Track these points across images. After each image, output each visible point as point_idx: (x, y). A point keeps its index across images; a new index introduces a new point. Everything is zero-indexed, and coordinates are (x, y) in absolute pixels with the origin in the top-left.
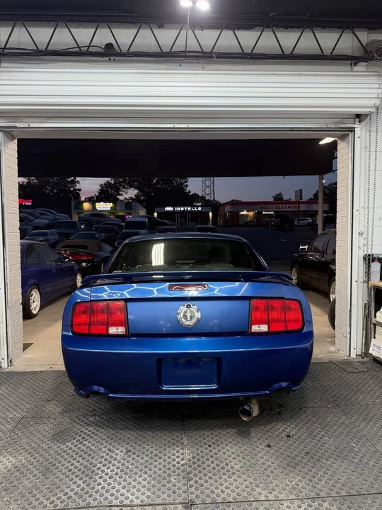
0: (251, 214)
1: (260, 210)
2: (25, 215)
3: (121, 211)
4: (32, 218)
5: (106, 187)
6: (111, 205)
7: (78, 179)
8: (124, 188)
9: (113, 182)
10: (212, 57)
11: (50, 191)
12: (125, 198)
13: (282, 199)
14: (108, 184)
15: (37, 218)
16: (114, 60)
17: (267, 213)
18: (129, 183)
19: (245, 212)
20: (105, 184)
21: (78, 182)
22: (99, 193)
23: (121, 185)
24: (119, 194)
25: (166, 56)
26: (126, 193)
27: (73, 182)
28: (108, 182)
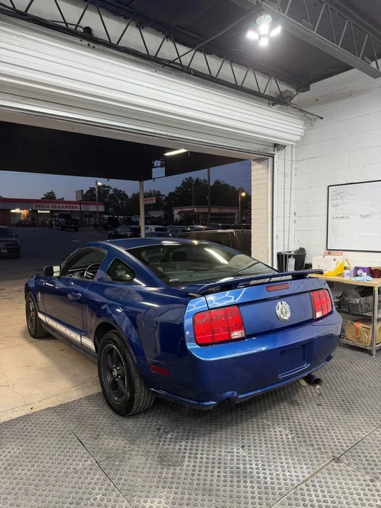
0: (24, 212)
1: (35, 208)
10: (189, 73)
13: (55, 198)
16: (94, 47)
17: (42, 212)
19: (17, 211)
25: (152, 60)
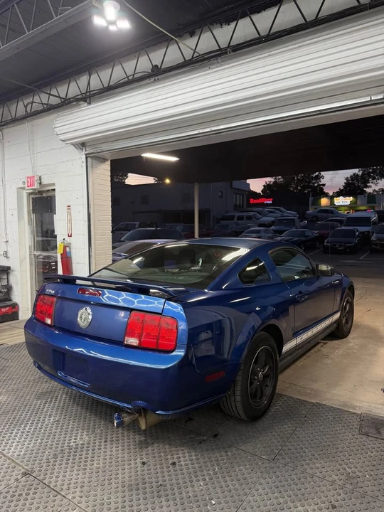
2: (254, 213)
3: (363, 205)
4: (260, 216)
5: (352, 180)
6: (351, 198)
7: (322, 173)
8: (374, 178)
9: (360, 174)
10: (226, 53)
11: (294, 189)
12: (375, 190)
14: (355, 176)
15: (265, 216)
18: (380, 173)
20: (351, 177)
21: (323, 177)
22: (344, 187)
23: (370, 176)
24: (367, 187)
26: (376, 185)
27: (318, 178)
28: (354, 174)
